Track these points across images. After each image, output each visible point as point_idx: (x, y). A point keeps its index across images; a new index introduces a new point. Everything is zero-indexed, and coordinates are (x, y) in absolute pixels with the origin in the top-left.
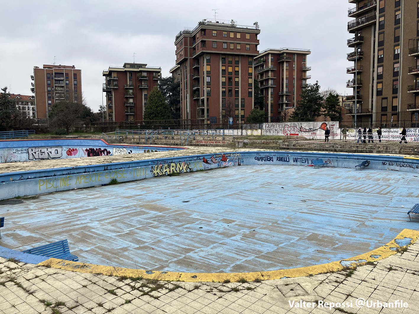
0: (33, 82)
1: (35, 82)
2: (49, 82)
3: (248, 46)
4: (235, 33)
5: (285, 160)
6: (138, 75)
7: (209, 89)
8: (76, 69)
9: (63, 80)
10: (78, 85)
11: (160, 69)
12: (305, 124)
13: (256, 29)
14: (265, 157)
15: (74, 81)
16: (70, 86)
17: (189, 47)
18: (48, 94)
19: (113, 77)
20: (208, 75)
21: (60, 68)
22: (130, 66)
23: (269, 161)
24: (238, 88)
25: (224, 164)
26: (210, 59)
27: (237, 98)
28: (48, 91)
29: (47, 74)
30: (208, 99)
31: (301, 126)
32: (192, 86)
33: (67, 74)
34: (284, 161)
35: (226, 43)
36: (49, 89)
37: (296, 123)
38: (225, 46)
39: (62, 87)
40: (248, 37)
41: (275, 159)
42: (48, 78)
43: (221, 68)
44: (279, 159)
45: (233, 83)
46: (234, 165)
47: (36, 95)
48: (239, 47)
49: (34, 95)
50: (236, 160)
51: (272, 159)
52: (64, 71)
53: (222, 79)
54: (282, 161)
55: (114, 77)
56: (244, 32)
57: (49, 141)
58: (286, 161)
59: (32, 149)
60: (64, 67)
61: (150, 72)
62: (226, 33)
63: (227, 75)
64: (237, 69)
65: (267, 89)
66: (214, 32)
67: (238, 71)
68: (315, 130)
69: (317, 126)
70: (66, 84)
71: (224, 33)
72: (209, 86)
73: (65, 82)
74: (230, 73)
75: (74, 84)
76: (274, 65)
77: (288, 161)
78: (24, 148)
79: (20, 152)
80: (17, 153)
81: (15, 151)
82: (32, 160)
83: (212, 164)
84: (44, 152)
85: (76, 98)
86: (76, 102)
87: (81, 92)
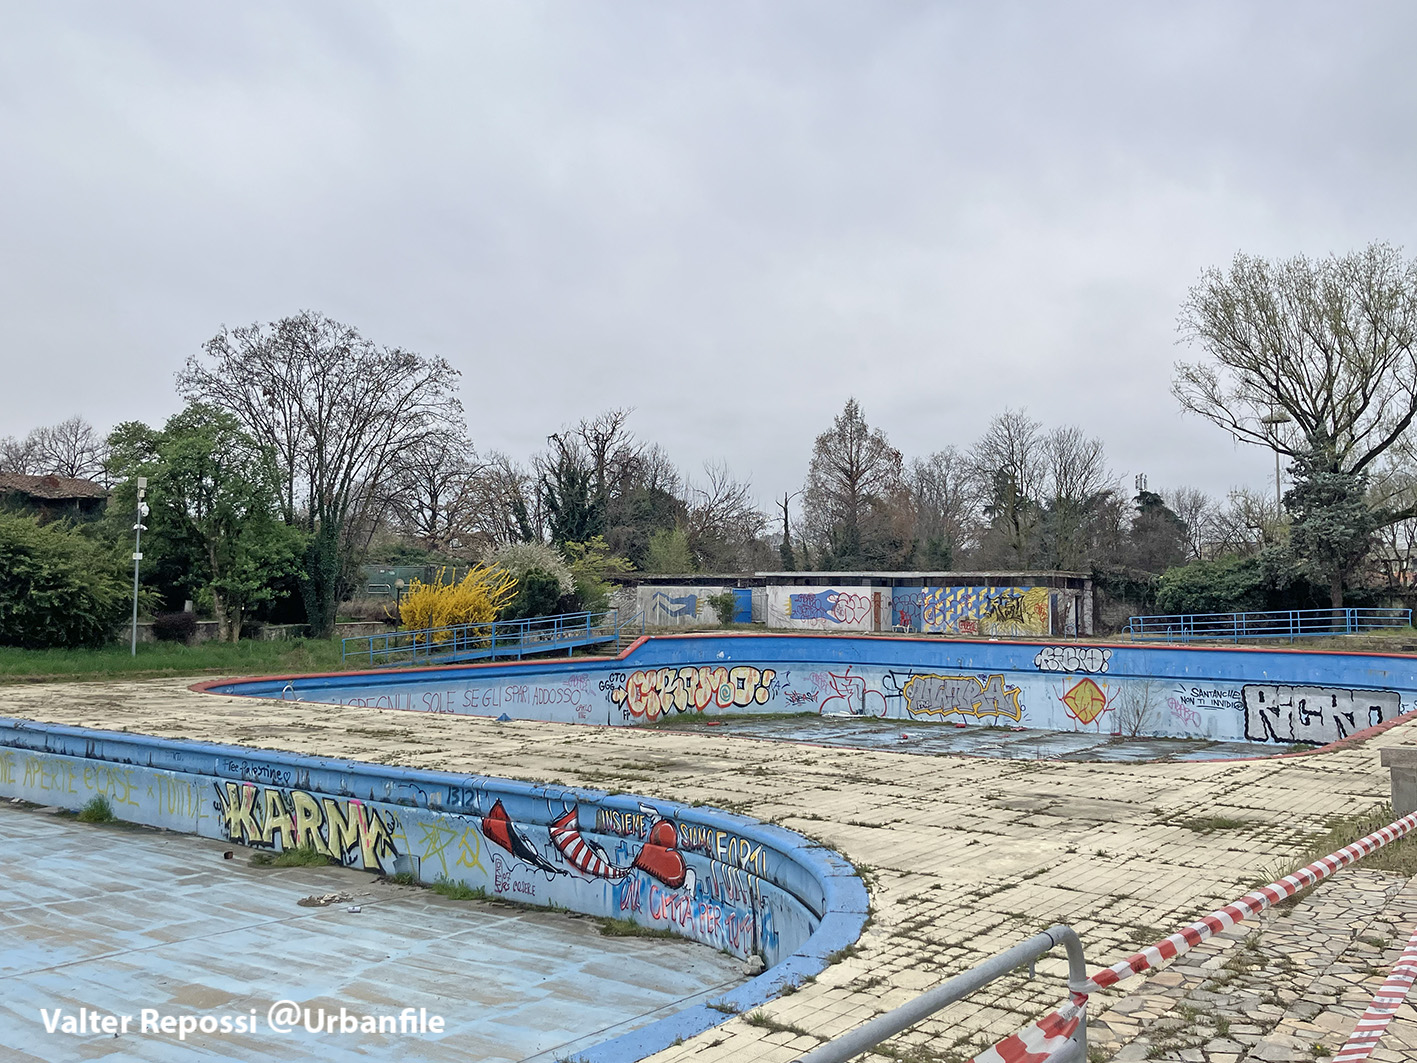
57: (1343, 662)
59: (1261, 694)
78: (1227, 686)
79: (1208, 701)
80: (1197, 703)
81: (1188, 694)
82: (1260, 740)
83: (559, 871)
84: (1319, 714)
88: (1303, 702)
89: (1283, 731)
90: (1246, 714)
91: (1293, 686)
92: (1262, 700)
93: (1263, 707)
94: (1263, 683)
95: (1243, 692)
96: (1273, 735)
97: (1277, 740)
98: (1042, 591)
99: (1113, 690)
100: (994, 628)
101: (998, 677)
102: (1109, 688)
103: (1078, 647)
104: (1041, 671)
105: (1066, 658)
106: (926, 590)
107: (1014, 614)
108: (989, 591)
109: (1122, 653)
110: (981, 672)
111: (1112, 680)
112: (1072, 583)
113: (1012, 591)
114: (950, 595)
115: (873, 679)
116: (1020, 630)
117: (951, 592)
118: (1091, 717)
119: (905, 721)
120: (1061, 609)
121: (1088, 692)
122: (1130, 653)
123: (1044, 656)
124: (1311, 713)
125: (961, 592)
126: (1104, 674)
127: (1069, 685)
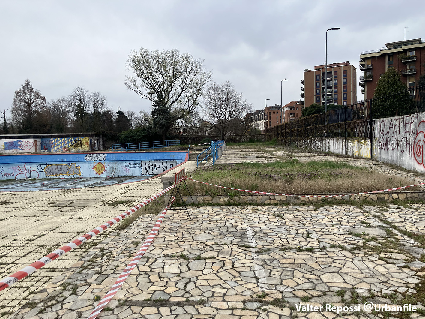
0: (303, 86)
1: (305, 86)
2: (318, 84)
6: (401, 56)
8: (350, 64)
9: (331, 80)
10: (348, 84)
15: (343, 79)
16: (338, 85)
18: (317, 97)
22: (394, 46)
28: (317, 94)
29: (317, 75)
33: (336, 73)
36: (318, 91)
39: (331, 88)
42: (318, 80)
47: (305, 99)
49: (303, 99)
52: (333, 70)
55: (367, 66)
57: (165, 154)
59: (145, 163)
60: (335, 64)
70: (335, 84)
73: (333, 82)
75: (344, 83)
78: (137, 162)
79: (132, 166)
80: (129, 167)
81: (127, 165)
82: (145, 175)
84: (159, 167)
85: (345, 99)
86: (345, 103)
87: (351, 91)
88: (156, 164)
89: (151, 172)
90: (142, 169)
91: (153, 161)
92: (146, 165)
93: (146, 166)
94: (146, 160)
95: (141, 163)
96: (148, 173)
97: (149, 175)
98: (87, 139)
99: (107, 165)
100: (74, 150)
101: (74, 164)
102: (106, 164)
103: (97, 154)
104: (86, 161)
105: (94, 157)
106: (52, 139)
107: (79, 145)
108: (72, 139)
109: (109, 155)
110: (69, 163)
111: (106, 162)
112: (96, 136)
113: (79, 139)
114: (59, 140)
115: (34, 167)
116: (81, 150)
117: (60, 139)
118: (101, 173)
119: (45, 179)
120: (93, 143)
121: (100, 166)
122: (111, 155)
123: (87, 157)
124: (157, 167)
125: (63, 139)
126: (104, 161)
127: (95, 165)
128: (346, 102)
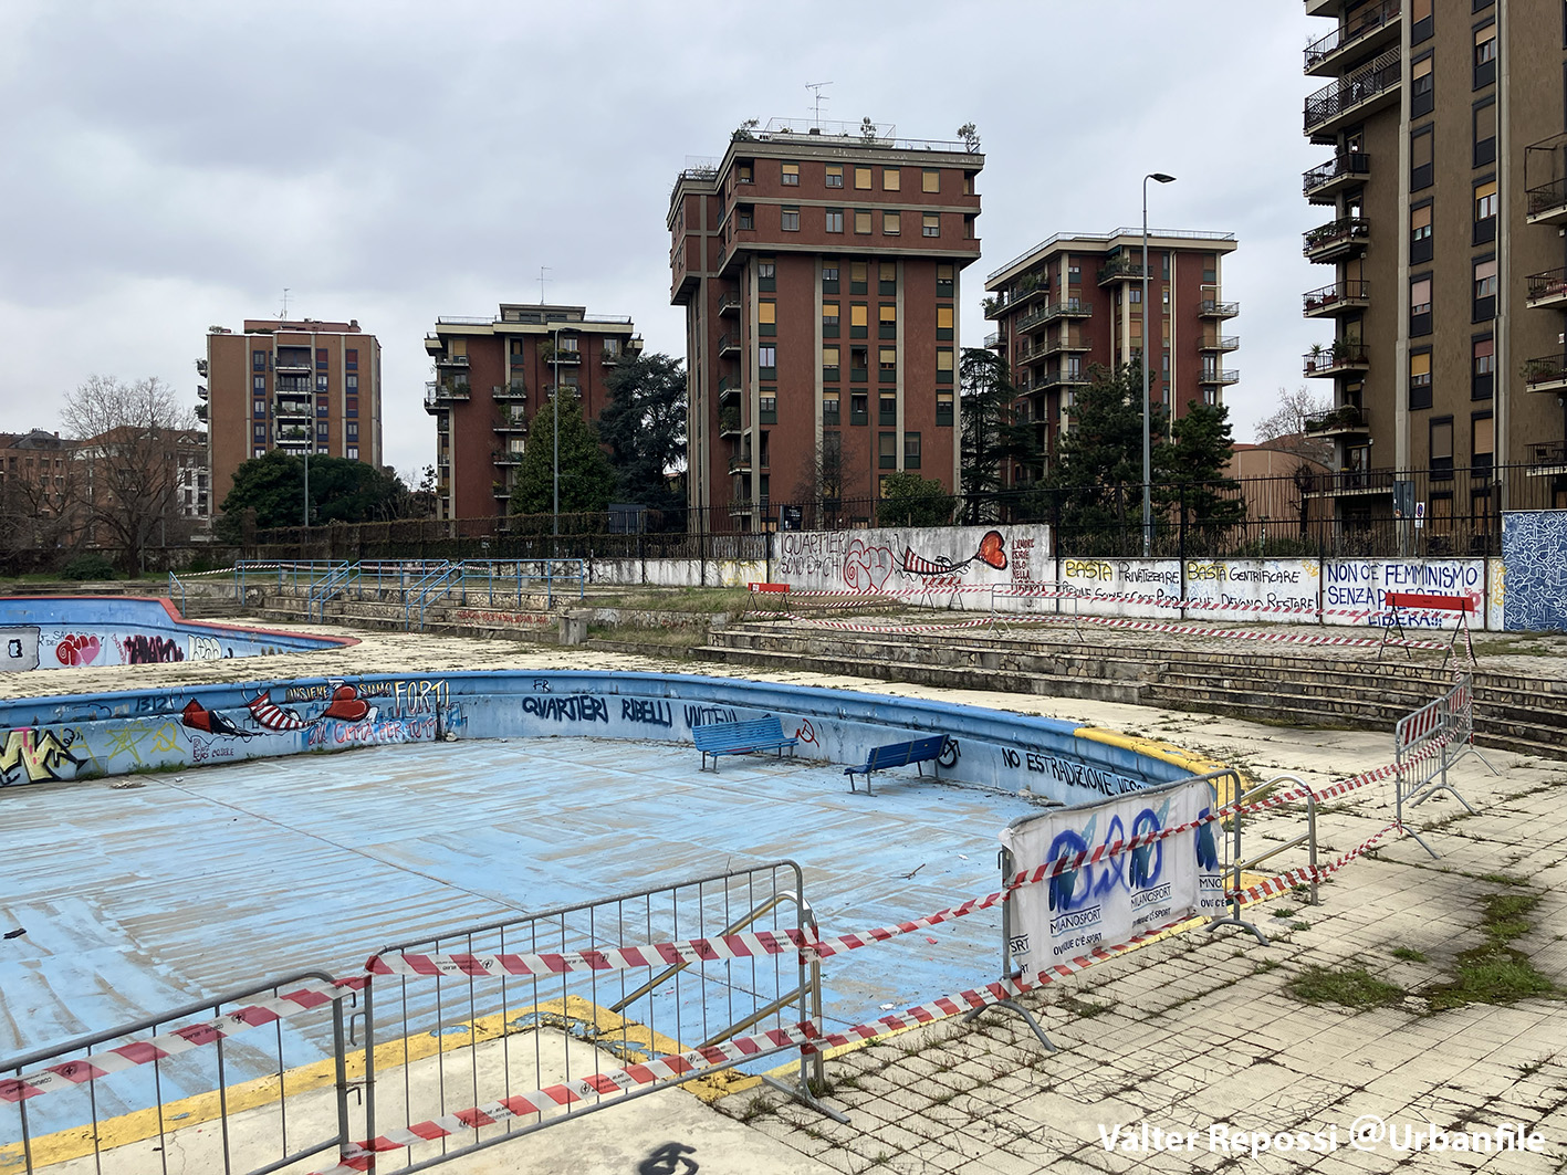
0: (204, 382)
1: (212, 383)
2: (260, 383)
3: (931, 223)
4: (878, 170)
5: (657, 717)
6: (542, 347)
7: (771, 395)
8: (362, 333)
9: (306, 376)
10: (363, 392)
11: (629, 323)
12: (921, 539)
13: (969, 154)
14: (571, 700)
15: (347, 375)
16: (332, 393)
17: (703, 232)
18: (256, 425)
19: (451, 357)
20: (767, 340)
21: (304, 329)
22: (521, 315)
23: (591, 717)
24: (894, 391)
25: (346, 732)
26: (772, 279)
27: (889, 429)
28: (257, 416)
29: (255, 352)
30: (764, 436)
31: (908, 549)
32: (716, 384)
33: (322, 353)
34: (654, 721)
35: (839, 210)
36: (260, 407)
37: (890, 533)
38: (834, 223)
39: (306, 399)
40: (931, 183)
41: (614, 709)
42: (258, 369)
43: (823, 312)
44: (630, 711)
45: (873, 372)
46: (413, 740)
47: (213, 429)
48: (892, 226)
49: (203, 428)
50: (424, 714)
51: (602, 711)
52: (314, 342)
53: (825, 357)
54: (645, 721)
55: (456, 359)
56: (914, 165)
58: (660, 722)
60: (317, 325)
61: (593, 339)
62: (838, 171)
63: (846, 341)
64: (886, 314)
65: (1055, 392)
66: (787, 169)
67: (893, 324)
68: (960, 565)
69: (967, 545)
70: (321, 389)
71: (829, 171)
72: (771, 384)
73: (314, 382)
74: (860, 332)
75: (349, 390)
76: (1083, 299)
77: (666, 724)
83: (255, 734)
85: (353, 440)
86: (353, 454)
87: (371, 418)
128: (356, 451)
